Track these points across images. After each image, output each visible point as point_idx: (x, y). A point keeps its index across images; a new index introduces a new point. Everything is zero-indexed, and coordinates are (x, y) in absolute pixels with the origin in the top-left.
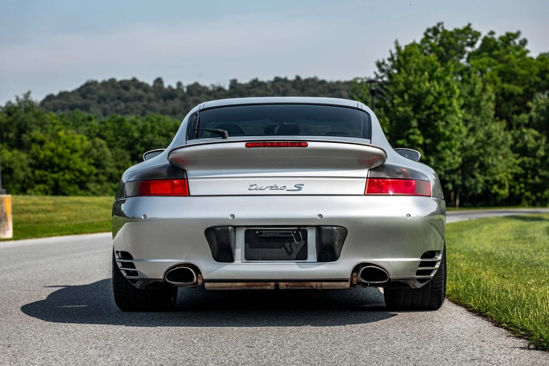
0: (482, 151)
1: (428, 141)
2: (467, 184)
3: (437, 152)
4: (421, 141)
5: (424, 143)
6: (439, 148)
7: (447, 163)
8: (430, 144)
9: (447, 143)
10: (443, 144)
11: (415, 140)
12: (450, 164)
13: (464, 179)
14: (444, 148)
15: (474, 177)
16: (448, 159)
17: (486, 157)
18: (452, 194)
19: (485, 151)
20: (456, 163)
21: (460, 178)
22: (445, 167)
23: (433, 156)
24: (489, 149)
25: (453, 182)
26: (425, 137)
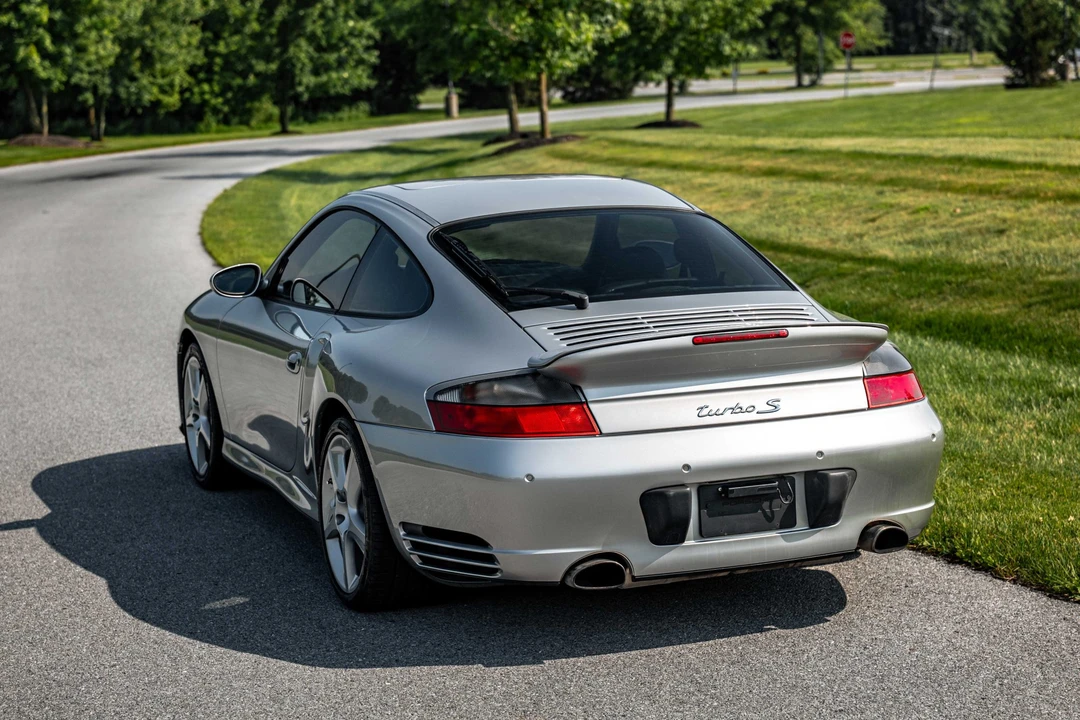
0: (147, 28)
1: (58, 15)
2: (122, 92)
3: (75, 36)
4: (44, 15)
5: (51, 20)
6: (79, 29)
7: (93, 57)
8: (62, 21)
9: (95, 19)
10: (86, 21)
11: (34, 15)
12: (100, 59)
13: (115, 83)
14: (89, 29)
15: (133, 79)
16: (92, 49)
17: (158, 42)
18: (92, 112)
19: (153, 29)
20: (109, 56)
21: (107, 80)
22: (89, 64)
23: (69, 45)
24: (159, 24)
25: (95, 89)
26: (52, 8)
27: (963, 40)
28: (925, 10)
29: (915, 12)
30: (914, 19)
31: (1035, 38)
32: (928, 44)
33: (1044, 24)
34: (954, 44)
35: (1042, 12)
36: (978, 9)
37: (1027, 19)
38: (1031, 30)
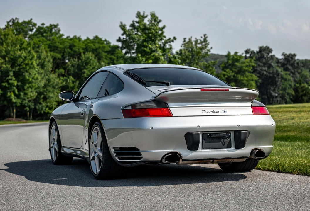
0: (45, 89)
1: (19, 84)
2: (37, 108)
3: (24, 90)
4: (16, 83)
5: (17, 85)
6: (26, 88)
7: (29, 96)
8: (21, 85)
9: (30, 85)
10: (28, 85)
11: (13, 83)
12: (31, 97)
13: (35, 105)
14: (28, 88)
15: (40, 103)
16: (29, 94)
17: (48, 93)
18: (28, 113)
19: (47, 90)
20: (34, 96)
21: (33, 104)
22: (28, 98)
23: (22, 92)
24: (49, 88)
25: (29, 107)
26: (18, 82)
27: (281, 101)
28: (270, 92)
29: (267, 92)
30: (267, 95)
31: (302, 96)
32: (271, 102)
33: (304, 92)
34: (279, 102)
35: (304, 88)
36: (286, 92)
37: (300, 90)
38: (301, 93)
